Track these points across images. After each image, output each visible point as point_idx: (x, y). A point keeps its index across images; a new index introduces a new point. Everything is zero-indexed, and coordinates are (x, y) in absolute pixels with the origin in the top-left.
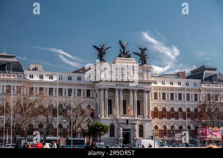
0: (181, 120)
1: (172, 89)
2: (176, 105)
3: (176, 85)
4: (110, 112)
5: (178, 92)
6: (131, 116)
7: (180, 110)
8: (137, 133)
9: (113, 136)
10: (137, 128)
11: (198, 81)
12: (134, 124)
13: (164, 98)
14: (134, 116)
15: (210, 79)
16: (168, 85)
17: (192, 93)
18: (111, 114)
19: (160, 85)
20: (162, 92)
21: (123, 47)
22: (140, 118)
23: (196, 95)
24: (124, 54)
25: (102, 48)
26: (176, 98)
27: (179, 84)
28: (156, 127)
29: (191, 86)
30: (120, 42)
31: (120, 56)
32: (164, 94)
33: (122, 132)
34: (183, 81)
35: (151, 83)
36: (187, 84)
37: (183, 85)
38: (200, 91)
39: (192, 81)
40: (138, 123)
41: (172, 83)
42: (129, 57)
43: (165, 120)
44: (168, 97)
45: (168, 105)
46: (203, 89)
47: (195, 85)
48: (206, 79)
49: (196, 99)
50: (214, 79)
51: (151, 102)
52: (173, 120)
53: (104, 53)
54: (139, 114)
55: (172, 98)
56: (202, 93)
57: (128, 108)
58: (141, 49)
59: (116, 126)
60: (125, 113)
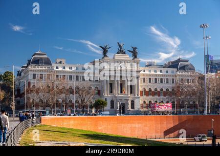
0: (162, 97)
1: (156, 75)
2: (159, 86)
3: (159, 73)
4: (111, 92)
5: (160, 78)
6: (126, 95)
7: (162, 90)
8: (130, 106)
9: (113, 108)
10: (130, 102)
11: (175, 70)
12: (127, 100)
13: (150, 82)
14: (128, 95)
15: (183, 68)
16: (153, 72)
17: (170, 78)
18: (112, 93)
19: (147, 72)
20: (148, 77)
21: (120, 47)
22: (132, 96)
23: (173, 80)
24: (121, 51)
25: (105, 48)
26: (159, 81)
27: (161, 71)
28: (145, 102)
29: (170, 73)
30: (118, 43)
31: (118, 53)
32: (150, 79)
33: (119, 105)
34: (164, 70)
35: (140, 72)
36: (167, 72)
37: (164, 73)
38: (176, 77)
39: (170, 70)
40: (130, 99)
41: (156, 71)
42: (124, 53)
43: (151, 97)
44: (153, 81)
45: (153, 87)
46: (178, 75)
47: (173, 72)
48: (180, 68)
49: (173, 82)
50: (186, 68)
51: (140, 85)
52: (156, 97)
53: (107, 51)
54: (131, 92)
55: (156, 82)
56: (177, 78)
57: (124, 89)
58: (133, 48)
59: (115, 101)
60: (121, 92)
